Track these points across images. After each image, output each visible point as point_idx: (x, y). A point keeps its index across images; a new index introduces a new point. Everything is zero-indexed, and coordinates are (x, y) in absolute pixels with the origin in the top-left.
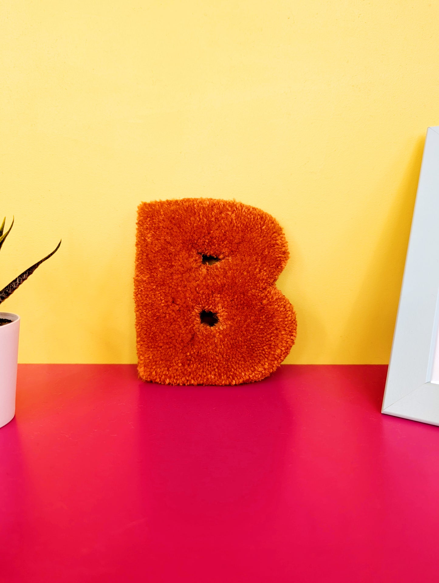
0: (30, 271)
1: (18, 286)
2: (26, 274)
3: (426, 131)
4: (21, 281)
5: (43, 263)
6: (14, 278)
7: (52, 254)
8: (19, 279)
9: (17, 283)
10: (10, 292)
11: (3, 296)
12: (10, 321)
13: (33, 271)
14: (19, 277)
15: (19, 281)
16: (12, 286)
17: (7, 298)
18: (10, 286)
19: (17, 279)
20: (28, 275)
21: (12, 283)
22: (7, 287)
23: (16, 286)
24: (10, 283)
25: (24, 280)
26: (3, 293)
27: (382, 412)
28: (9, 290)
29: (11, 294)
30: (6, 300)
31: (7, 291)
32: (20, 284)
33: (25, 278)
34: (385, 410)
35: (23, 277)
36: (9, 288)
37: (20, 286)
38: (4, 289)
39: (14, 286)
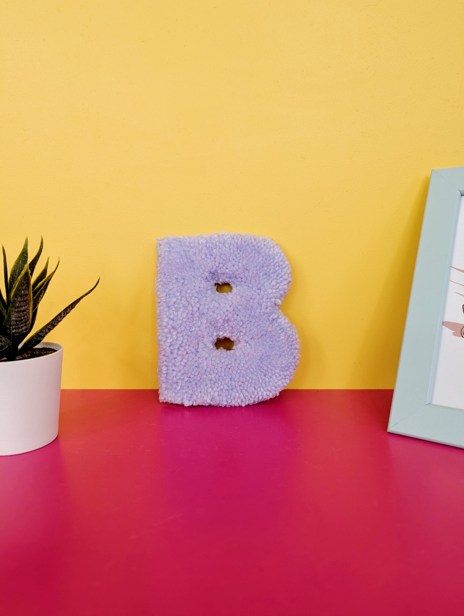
0: (72, 306)
1: (63, 318)
2: (70, 308)
3: (430, 172)
4: (65, 314)
5: (84, 298)
6: (59, 312)
7: (92, 290)
8: (63, 313)
9: (62, 316)
10: (56, 324)
11: (50, 327)
12: (54, 351)
13: (75, 306)
14: (63, 311)
15: (63, 315)
16: (57, 319)
17: (52, 329)
18: (55, 319)
19: (61, 312)
20: (71, 309)
21: (57, 316)
22: (53, 320)
23: (61, 318)
24: (56, 317)
25: (67, 313)
26: (50, 325)
27: (388, 431)
28: (55, 323)
29: (56, 326)
30: (52, 331)
31: (53, 323)
32: (64, 317)
33: (68, 312)
34: (390, 429)
35: (66, 311)
36: (55, 321)
37: (64, 318)
38: (50, 322)
39: (59, 319)
